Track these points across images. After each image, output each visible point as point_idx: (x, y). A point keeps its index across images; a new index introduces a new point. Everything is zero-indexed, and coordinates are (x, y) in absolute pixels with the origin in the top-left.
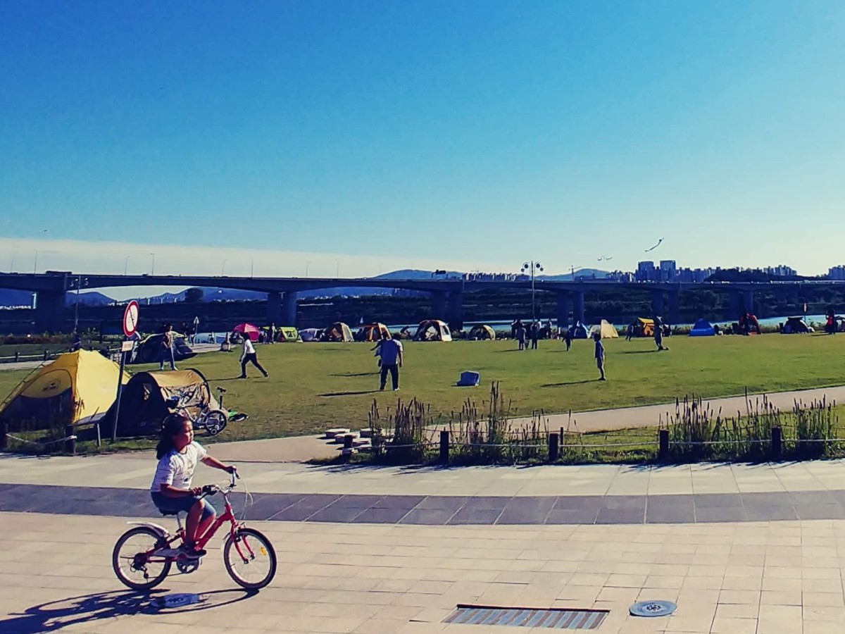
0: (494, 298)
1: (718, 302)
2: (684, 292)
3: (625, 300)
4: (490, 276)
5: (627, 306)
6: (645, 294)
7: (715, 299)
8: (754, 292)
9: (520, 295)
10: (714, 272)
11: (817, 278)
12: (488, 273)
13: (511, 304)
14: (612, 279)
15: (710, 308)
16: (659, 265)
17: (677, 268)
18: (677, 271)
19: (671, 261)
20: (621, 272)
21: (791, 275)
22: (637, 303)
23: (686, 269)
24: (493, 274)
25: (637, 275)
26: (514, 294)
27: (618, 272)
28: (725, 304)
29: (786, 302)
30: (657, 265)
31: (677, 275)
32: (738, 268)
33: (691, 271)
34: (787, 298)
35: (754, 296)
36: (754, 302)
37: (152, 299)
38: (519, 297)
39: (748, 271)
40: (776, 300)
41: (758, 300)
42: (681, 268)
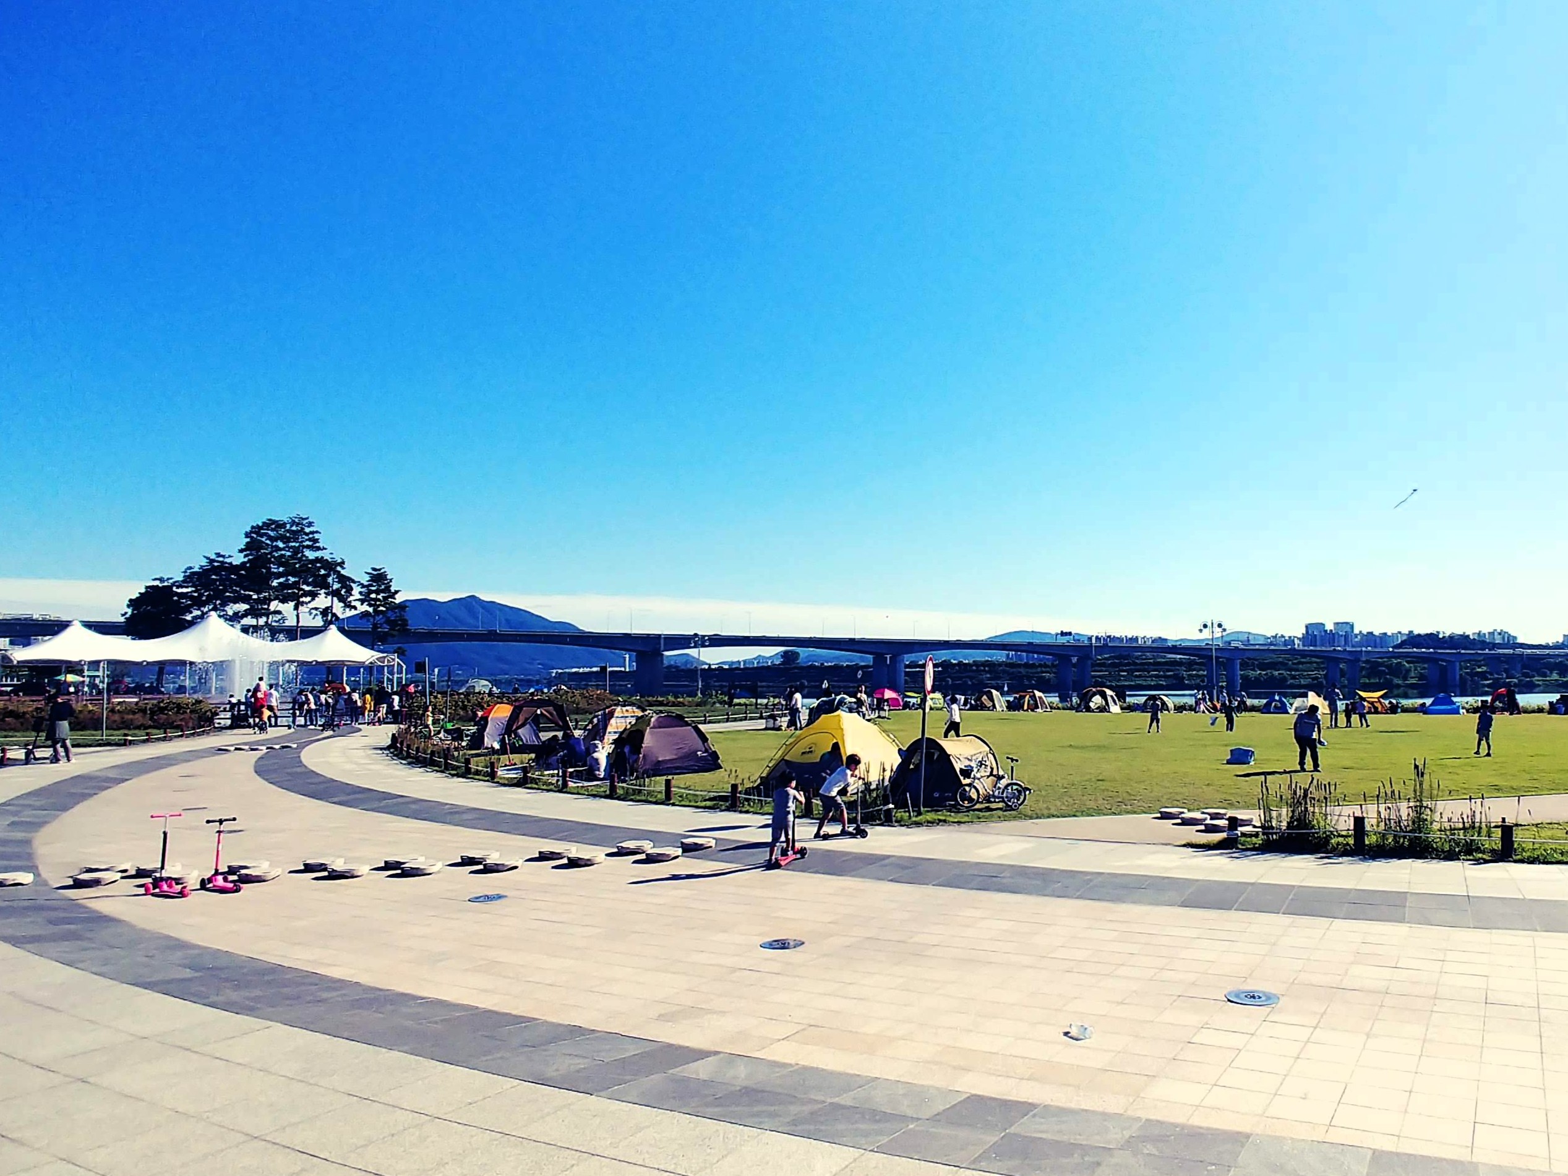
0: (1128, 664)
1: (1413, 674)
2: (1367, 662)
3: (1290, 670)
4: (1120, 639)
5: (1294, 677)
6: (1315, 662)
7: (1408, 671)
8: (1460, 662)
9: (1159, 662)
10: (1405, 638)
11: (1547, 647)
12: (1118, 635)
13: (1149, 672)
14: (1271, 644)
15: (1400, 682)
16: (1332, 628)
17: (1356, 631)
18: (1356, 636)
19: (1347, 623)
20: (1283, 636)
21: (1510, 642)
22: (1306, 673)
23: (1368, 633)
24: (1123, 636)
25: (1304, 639)
26: (1151, 661)
27: (1279, 635)
28: (1421, 677)
29: (1505, 676)
30: (1329, 627)
31: (1356, 640)
32: (1438, 632)
33: (1374, 635)
34: (1506, 671)
35: (1461, 669)
36: (1461, 675)
37: (745, 661)
38: (1159, 664)
39: (1451, 637)
40: (1492, 674)
41: (1466, 673)
42: (1360, 632)
